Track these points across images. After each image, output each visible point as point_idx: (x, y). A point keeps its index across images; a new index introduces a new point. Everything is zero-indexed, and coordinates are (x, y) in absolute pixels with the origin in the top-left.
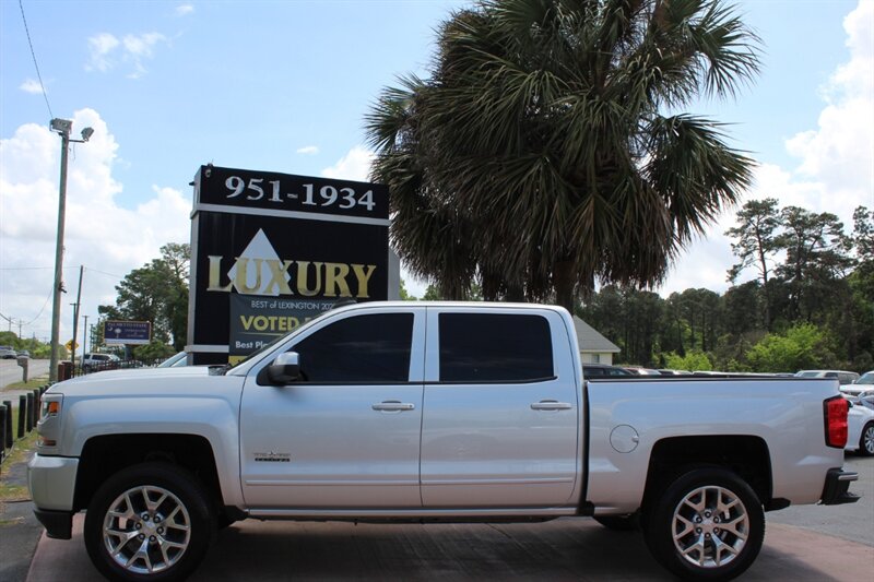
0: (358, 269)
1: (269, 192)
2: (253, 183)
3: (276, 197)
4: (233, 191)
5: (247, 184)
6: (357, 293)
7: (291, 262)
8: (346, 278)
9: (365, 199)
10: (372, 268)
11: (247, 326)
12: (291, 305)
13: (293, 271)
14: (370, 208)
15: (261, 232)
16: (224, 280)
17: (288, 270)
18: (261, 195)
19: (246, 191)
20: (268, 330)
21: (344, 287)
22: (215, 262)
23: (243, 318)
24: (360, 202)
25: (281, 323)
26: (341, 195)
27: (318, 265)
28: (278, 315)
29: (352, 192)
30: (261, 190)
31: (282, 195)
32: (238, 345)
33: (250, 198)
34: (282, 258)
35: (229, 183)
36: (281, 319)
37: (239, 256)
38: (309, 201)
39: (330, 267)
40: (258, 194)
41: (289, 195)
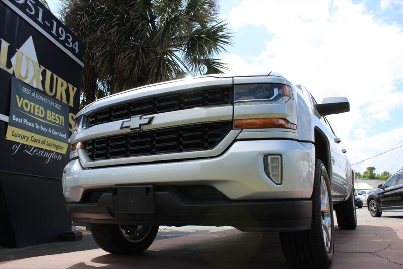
0: (70, 87)
1: (37, 13)
2: (30, 1)
3: (40, 19)
7: (44, 68)
8: (65, 91)
10: (75, 89)
11: (19, 106)
12: (42, 98)
13: (44, 74)
14: (76, 52)
15: (31, 39)
16: (9, 65)
17: (42, 73)
18: (33, 13)
19: (26, 4)
20: (29, 112)
21: (64, 96)
22: (5, 45)
23: (17, 97)
24: (74, 47)
25: (37, 110)
26: (67, 37)
27: (55, 76)
28: (36, 103)
29: (71, 39)
30: (33, 9)
31: (43, 19)
32: (14, 118)
33: (27, 10)
36: (37, 106)
37: (18, 49)
38: (54, 32)
39: (60, 81)
40: (32, 11)
41: (46, 22)
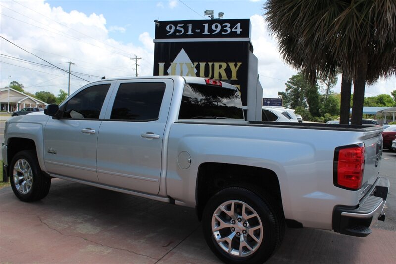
0: (232, 65)
1: (186, 30)
2: (179, 27)
3: (190, 32)
4: (170, 32)
5: (176, 27)
6: (231, 78)
7: (197, 63)
8: (225, 70)
9: (236, 28)
10: (239, 64)
13: (198, 68)
14: (238, 32)
15: (182, 50)
17: (196, 67)
18: (183, 32)
19: (176, 31)
21: (224, 74)
22: (162, 65)
24: (233, 30)
26: (222, 27)
27: (210, 64)
29: (229, 25)
30: (183, 30)
31: (192, 31)
33: (177, 34)
34: (193, 62)
35: (168, 28)
37: (172, 62)
38: (206, 32)
39: (217, 65)
40: (181, 31)
41: (196, 30)
